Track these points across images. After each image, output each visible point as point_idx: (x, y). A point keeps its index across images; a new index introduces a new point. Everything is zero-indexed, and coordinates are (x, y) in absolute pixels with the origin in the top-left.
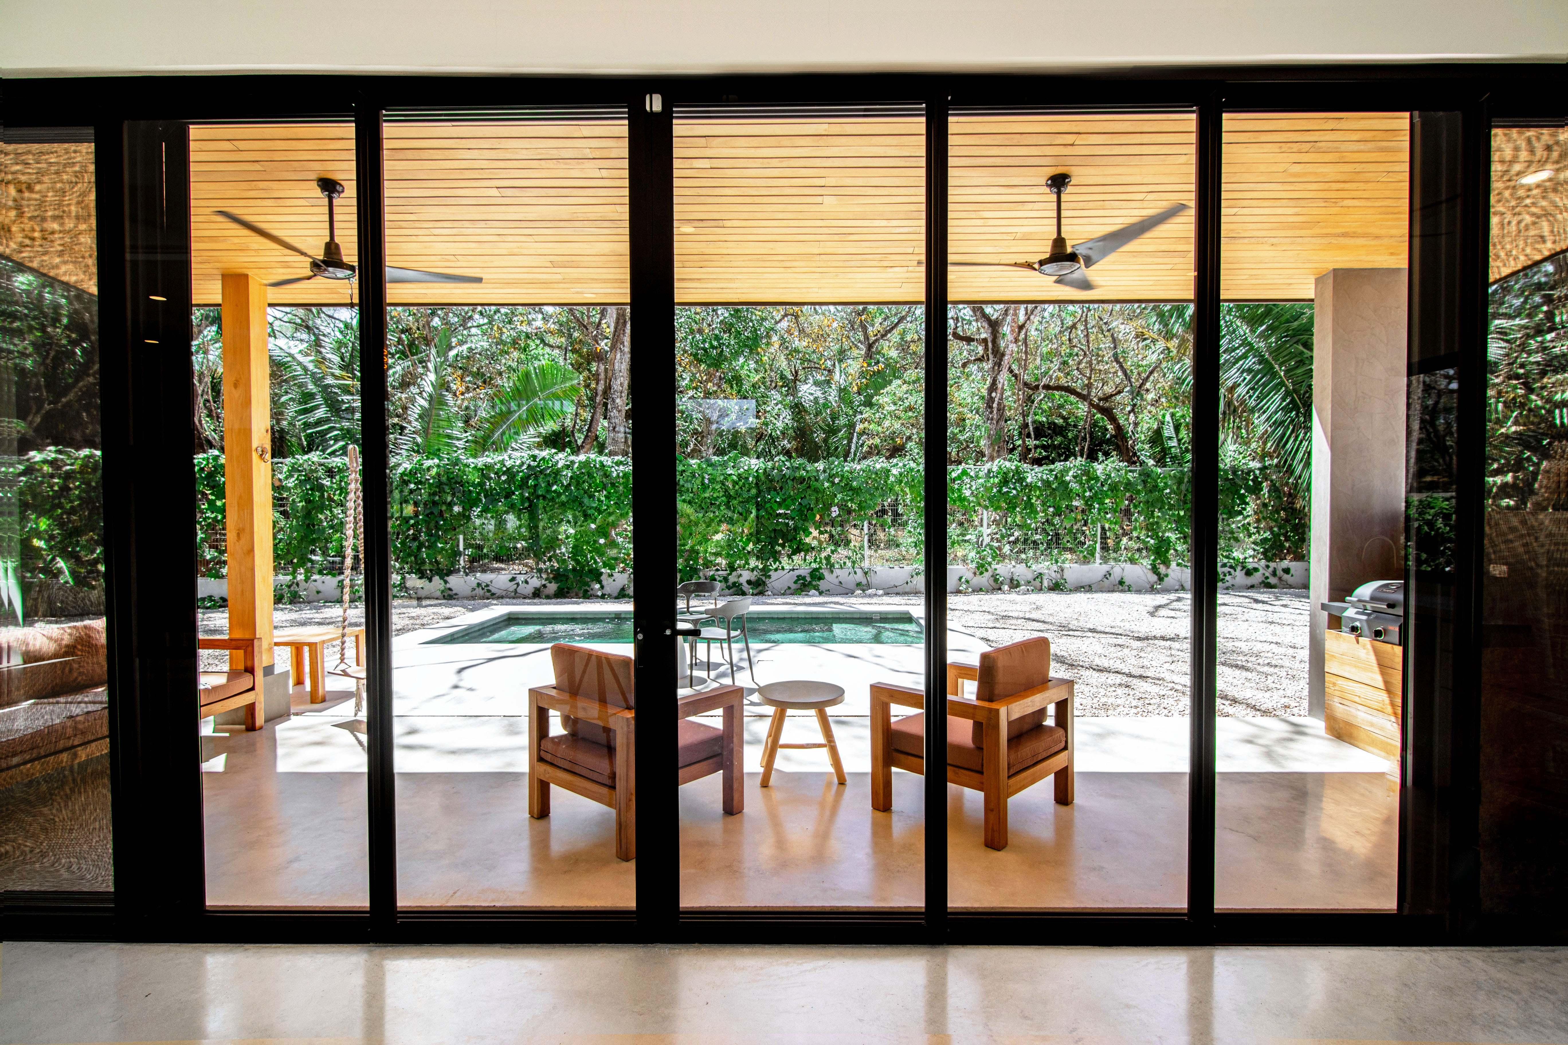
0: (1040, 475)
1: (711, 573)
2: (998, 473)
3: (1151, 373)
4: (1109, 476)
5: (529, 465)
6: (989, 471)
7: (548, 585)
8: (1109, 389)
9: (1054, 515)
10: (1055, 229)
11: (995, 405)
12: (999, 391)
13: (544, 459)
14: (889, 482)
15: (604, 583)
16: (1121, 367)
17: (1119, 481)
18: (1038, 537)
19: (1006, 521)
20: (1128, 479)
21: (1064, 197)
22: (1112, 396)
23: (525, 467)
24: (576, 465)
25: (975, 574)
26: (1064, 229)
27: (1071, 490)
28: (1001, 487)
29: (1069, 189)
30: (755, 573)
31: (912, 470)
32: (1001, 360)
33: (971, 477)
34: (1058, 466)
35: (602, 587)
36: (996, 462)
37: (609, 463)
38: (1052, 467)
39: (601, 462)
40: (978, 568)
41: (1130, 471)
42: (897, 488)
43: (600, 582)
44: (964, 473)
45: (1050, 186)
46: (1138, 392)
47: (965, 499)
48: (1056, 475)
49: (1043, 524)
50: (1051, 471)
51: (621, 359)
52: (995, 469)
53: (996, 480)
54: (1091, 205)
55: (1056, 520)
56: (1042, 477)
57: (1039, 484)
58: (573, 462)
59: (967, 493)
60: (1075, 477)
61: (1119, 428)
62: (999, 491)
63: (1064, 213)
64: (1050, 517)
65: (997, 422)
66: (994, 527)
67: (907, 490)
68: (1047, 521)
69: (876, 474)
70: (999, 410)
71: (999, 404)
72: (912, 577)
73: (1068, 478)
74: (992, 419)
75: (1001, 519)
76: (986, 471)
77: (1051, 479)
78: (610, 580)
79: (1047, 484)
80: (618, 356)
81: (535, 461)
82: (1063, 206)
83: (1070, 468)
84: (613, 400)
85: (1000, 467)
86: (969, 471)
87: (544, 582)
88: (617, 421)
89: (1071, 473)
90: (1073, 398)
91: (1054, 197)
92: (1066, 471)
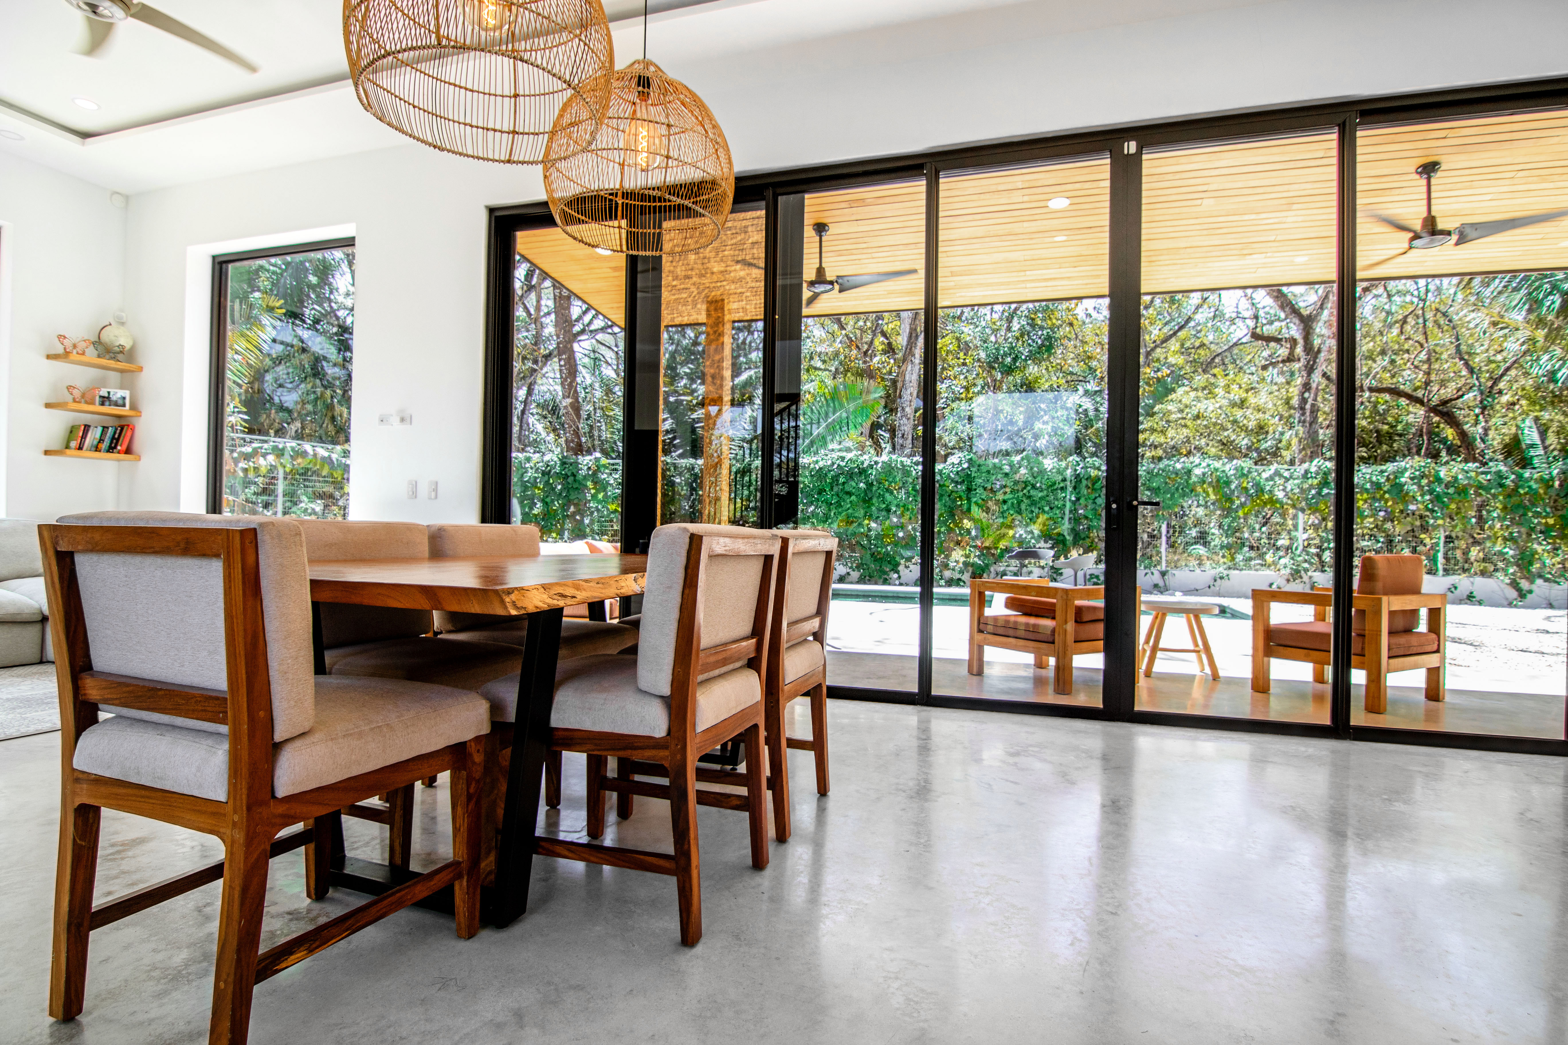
0: (1368, 476)
1: (1002, 569)
2: (1317, 473)
3: (1508, 369)
4: (1456, 479)
5: (839, 465)
6: (1307, 472)
7: (852, 573)
8: (1448, 392)
9: (1385, 520)
10: (1425, 209)
11: (1308, 406)
12: (1313, 391)
13: (850, 460)
14: (1191, 482)
15: (901, 573)
16: (1466, 364)
17: (1469, 484)
18: (1365, 543)
19: (1326, 526)
20: (1479, 482)
21: (1433, 181)
22: (1451, 400)
23: (835, 466)
24: (880, 465)
25: (1288, 581)
26: (1433, 208)
27: (1407, 493)
28: (1321, 489)
29: (1439, 174)
30: (1046, 570)
31: (1216, 470)
32: (1316, 357)
33: (1285, 478)
34: (1390, 467)
35: (899, 577)
36: (1315, 462)
37: (909, 463)
38: (1383, 468)
39: (902, 462)
40: (1292, 575)
41: (1482, 473)
42: (1199, 489)
43: (897, 572)
44: (1277, 473)
45: (1420, 173)
46: (1490, 393)
47: (1277, 501)
48: (1388, 476)
49: (1371, 529)
50: (1382, 472)
51: (912, 370)
52: (1313, 469)
53: (1315, 482)
54: (1459, 186)
55: (1388, 525)
56: (1370, 478)
57: (1368, 486)
58: (876, 463)
59: (1280, 495)
60: (1412, 479)
61: (1463, 435)
62: (1319, 493)
63: (1433, 195)
64: (1380, 523)
65: (1311, 424)
66: (1311, 531)
67: (1210, 490)
68: (1377, 526)
69: (1177, 474)
70: (1312, 412)
71: (1313, 405)
72: (1215, 581)
73: (1403, 480)
74: (1304, 422)
75: (1320, 523)
76: (1303, 472)
77: (1382, 480)
78: (907, 571)
79: (1377, 486)
80: (909, 368)
81: (842, 461)
82: (1433, 188)
83: (1406, 469)
84: (903, 409)
85: (1319, 467)
86: (1282, 471)
87: (849, 570)
88: (906, 428)
89: (1407, 474)
90: (1403, 401)
91: (1424, 182)
92: (1402, 472)
